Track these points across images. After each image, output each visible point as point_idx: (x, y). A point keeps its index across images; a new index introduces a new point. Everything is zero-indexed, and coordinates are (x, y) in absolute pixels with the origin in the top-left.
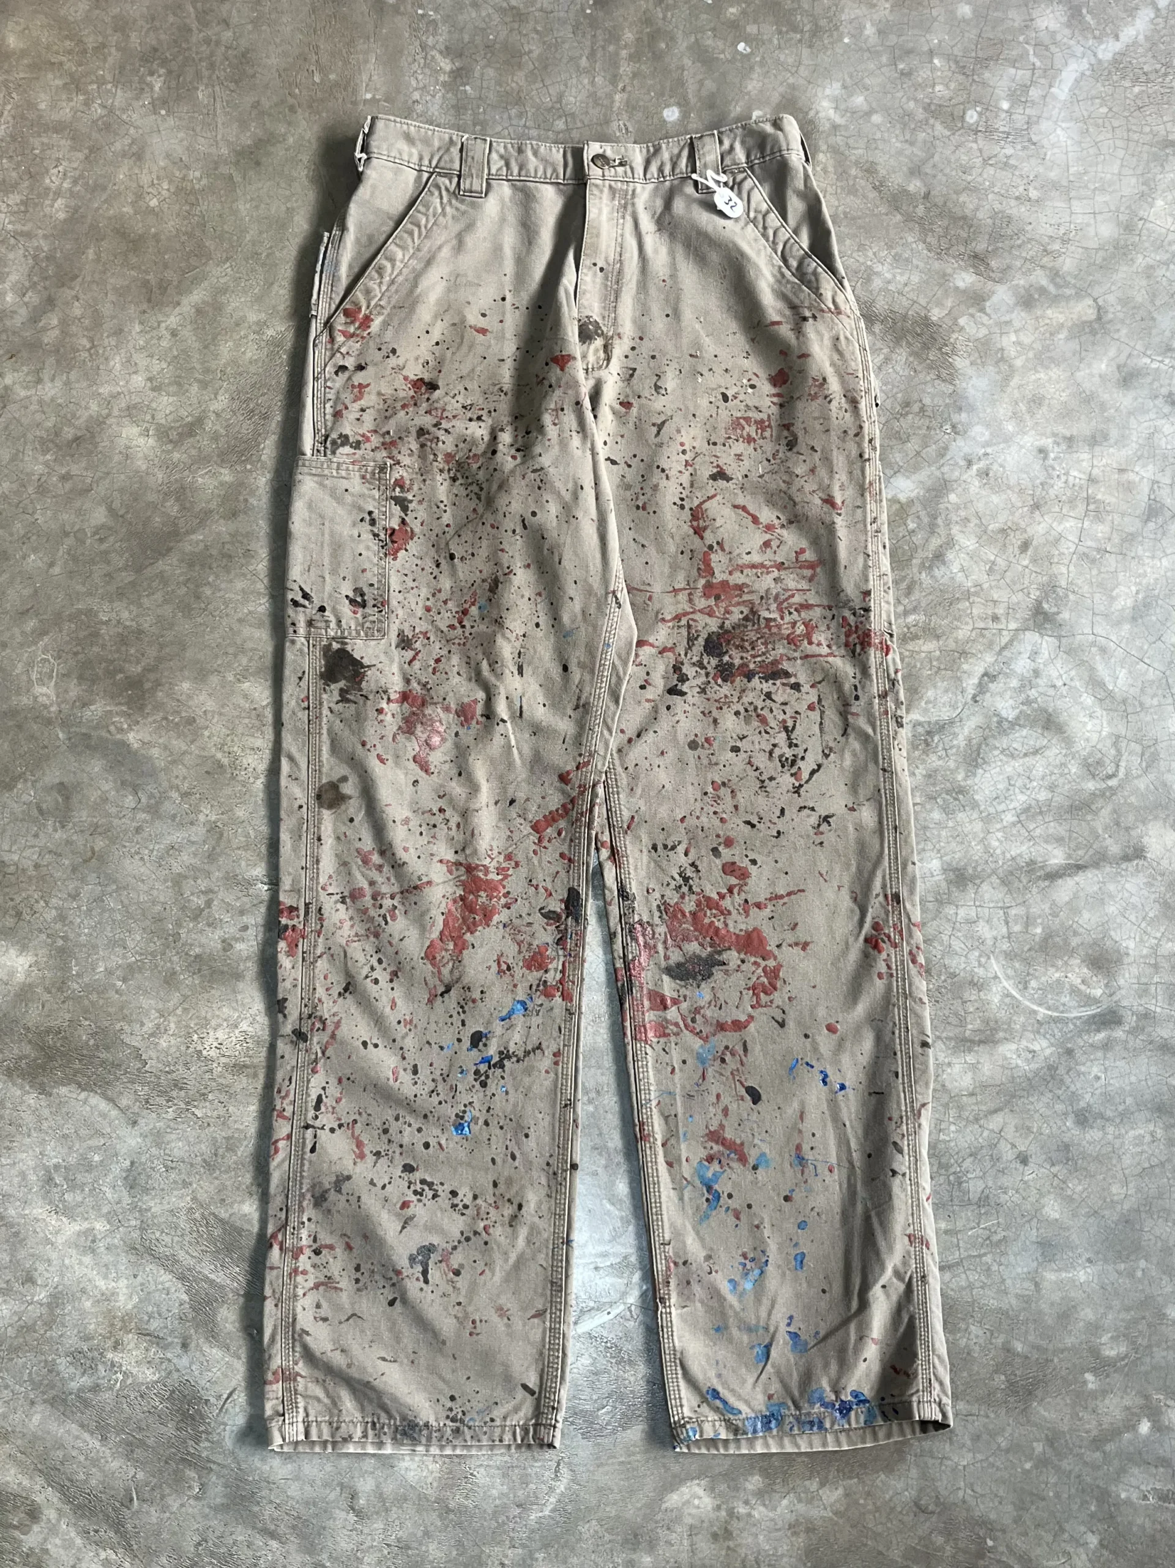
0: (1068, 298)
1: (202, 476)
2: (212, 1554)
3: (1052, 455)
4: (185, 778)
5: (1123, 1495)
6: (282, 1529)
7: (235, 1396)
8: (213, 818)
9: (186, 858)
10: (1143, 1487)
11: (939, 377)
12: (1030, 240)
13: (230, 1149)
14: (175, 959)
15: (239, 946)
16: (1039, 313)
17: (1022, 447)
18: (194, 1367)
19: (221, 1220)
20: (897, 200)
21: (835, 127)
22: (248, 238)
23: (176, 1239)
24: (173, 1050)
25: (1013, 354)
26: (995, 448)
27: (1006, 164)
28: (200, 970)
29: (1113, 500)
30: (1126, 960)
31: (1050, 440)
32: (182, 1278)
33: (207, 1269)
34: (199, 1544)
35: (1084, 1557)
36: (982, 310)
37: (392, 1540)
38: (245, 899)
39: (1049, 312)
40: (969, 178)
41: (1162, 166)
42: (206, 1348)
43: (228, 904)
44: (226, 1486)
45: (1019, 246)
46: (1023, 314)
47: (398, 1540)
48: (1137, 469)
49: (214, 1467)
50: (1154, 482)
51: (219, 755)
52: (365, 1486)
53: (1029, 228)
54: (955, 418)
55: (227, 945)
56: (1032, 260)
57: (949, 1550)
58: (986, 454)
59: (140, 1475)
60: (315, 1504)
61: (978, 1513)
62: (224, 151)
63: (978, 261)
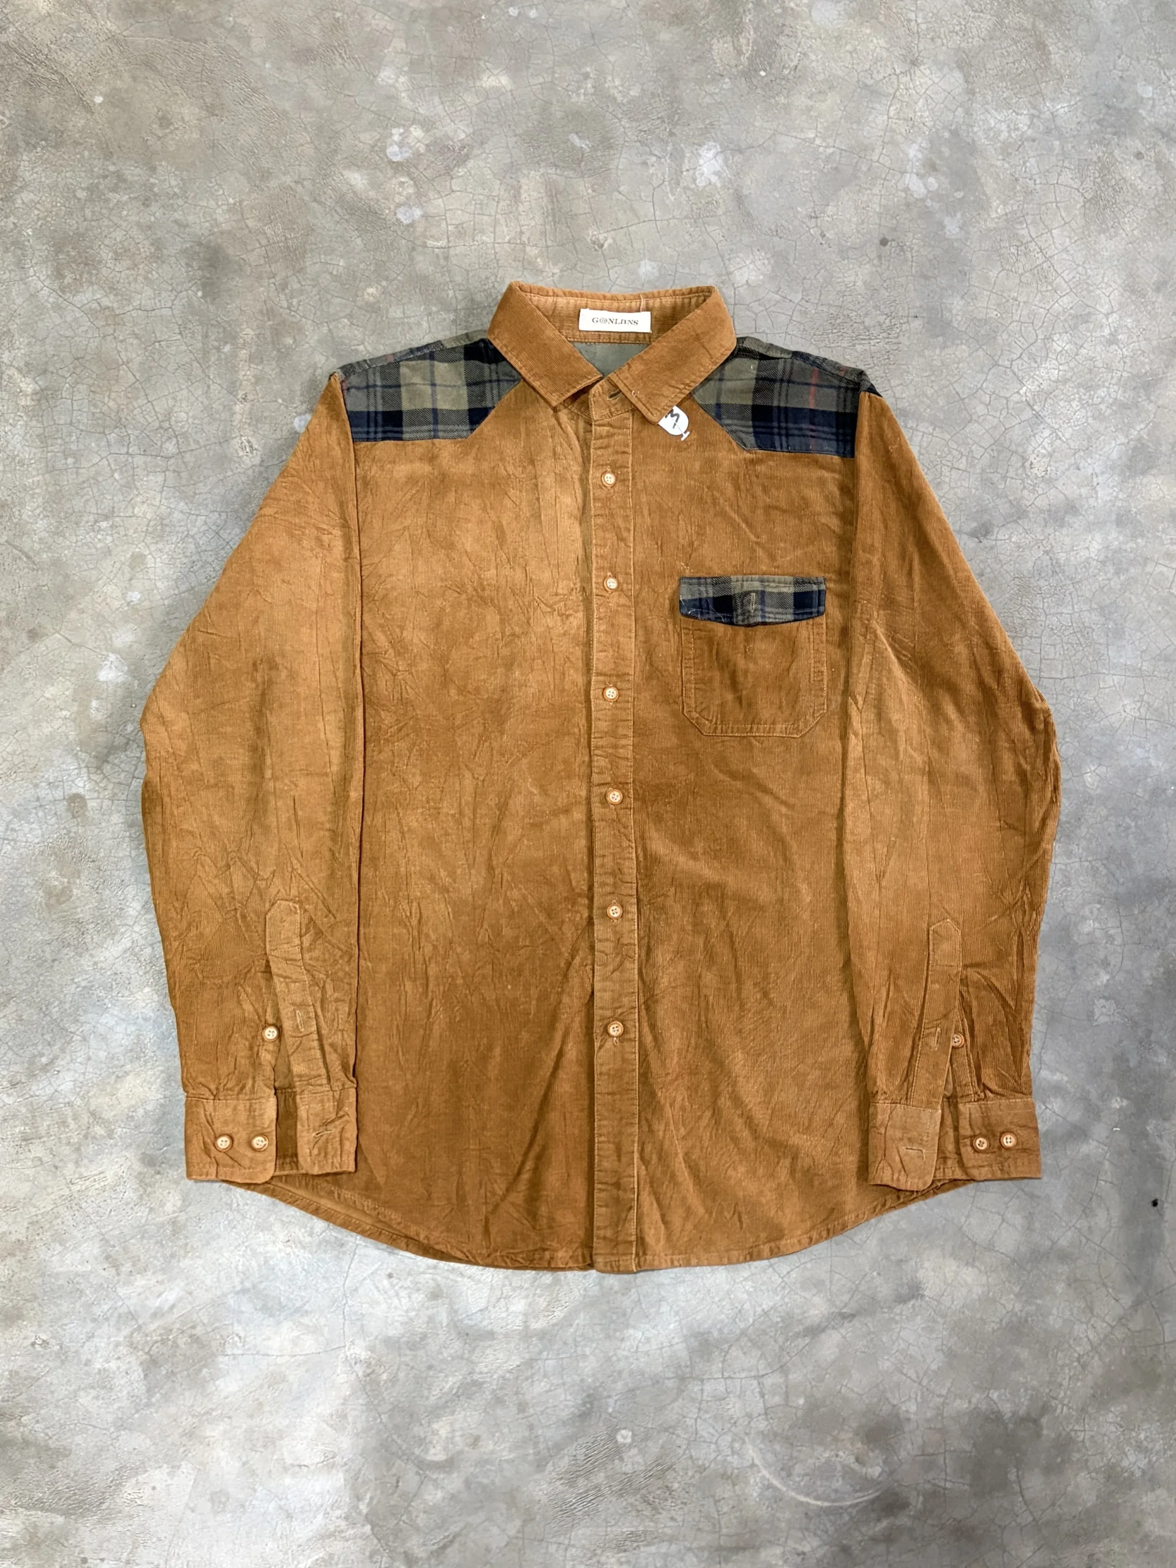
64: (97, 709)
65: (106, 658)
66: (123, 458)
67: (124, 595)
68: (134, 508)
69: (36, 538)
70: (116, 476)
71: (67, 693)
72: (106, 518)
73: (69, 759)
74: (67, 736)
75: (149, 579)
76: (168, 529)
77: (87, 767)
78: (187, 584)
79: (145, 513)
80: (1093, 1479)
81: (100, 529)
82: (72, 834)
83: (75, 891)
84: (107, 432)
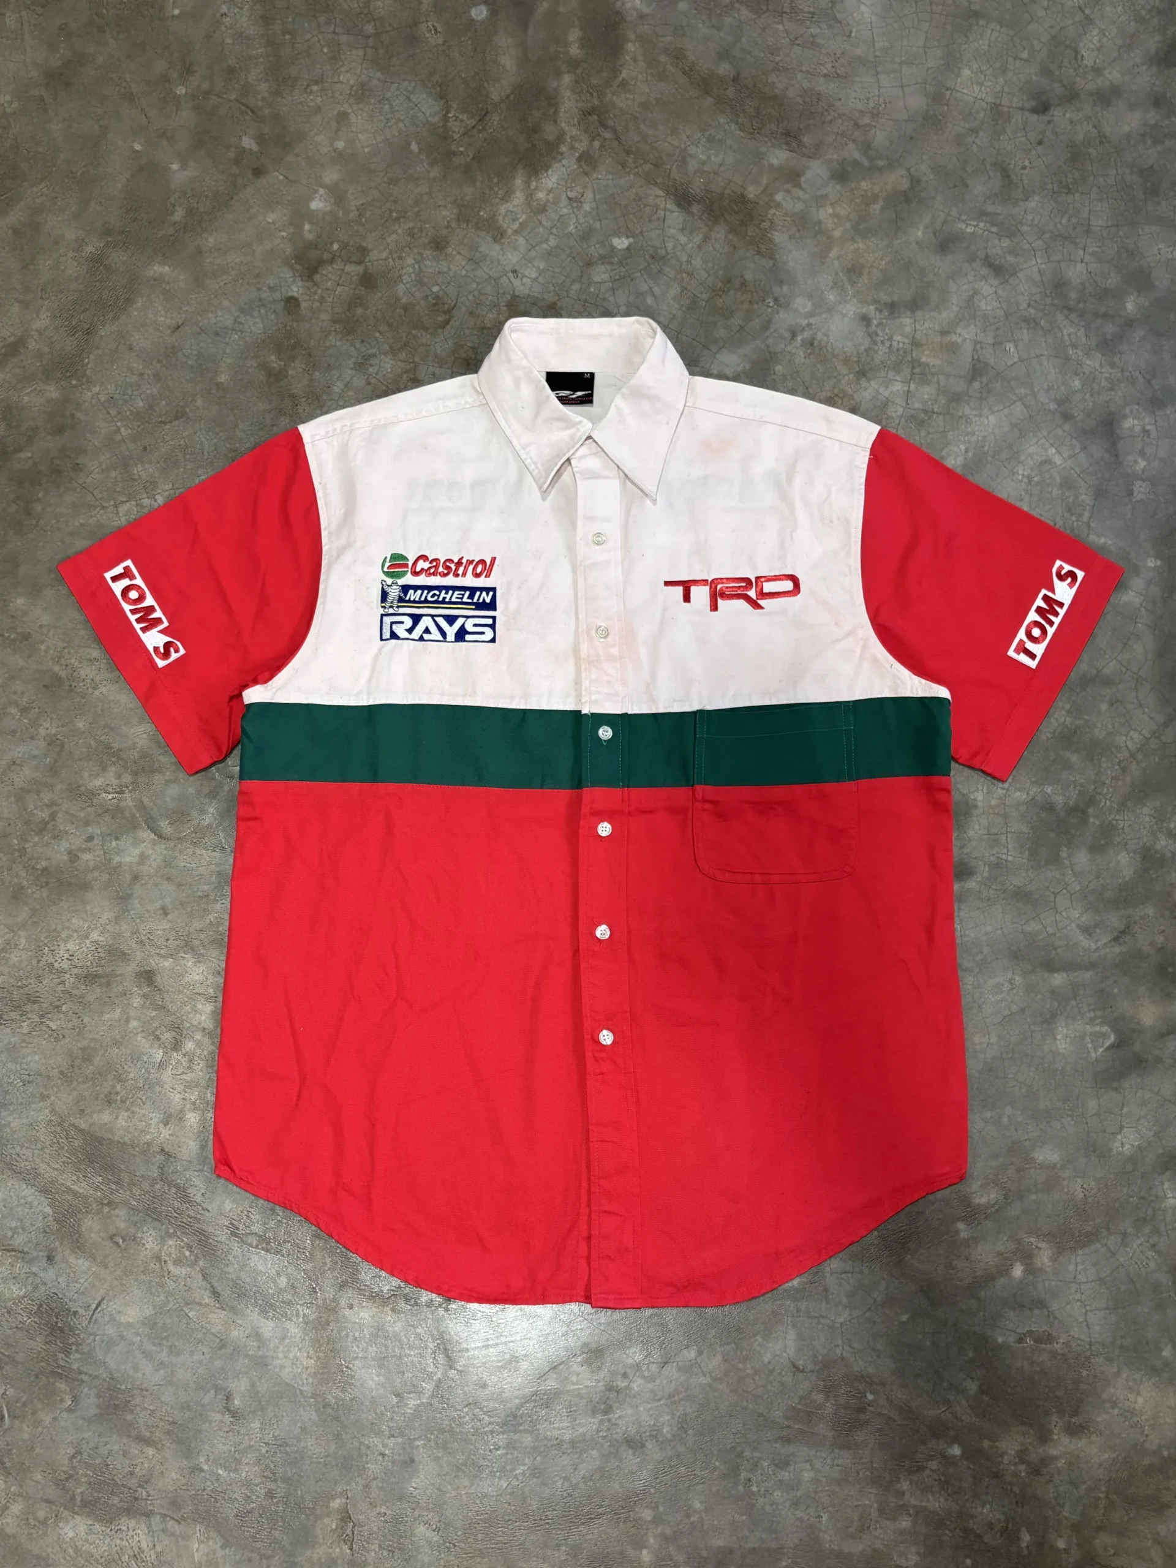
0: (881, 170)
1: (27, 394)
2: (88, 1466)
3: (875, 322)
4: (23, 693)
5: (1000, 1340)
6: (158, 1434)
7: (103, 1306)
8: (54, 731)
9: (27, 772)
10: (1019, 1331)
11: (758, 253)
12: (840, 116)
13: (88, 1059)
14: (23, 873)
15: (86, 857)
16: (853, 185)
17: (844, 315)
18: (60, 1280)
19: (81, 1131)
20: (706, 84)
21: (642, 17)
22: (62, 157)
23: (37, 1152)
24: (25, 963)
25: (831, 226)
26: (818, 318)
27: (812, 43)
28: (47, 883)
29: (938, 362)
30: (975, 812)
31: (872, 308)
32: (45, 1191)
33: (68, 1180)
34: (73, 1457)
35: (964, 1403)
36: (798, 185)
37: (269, 1438)
38: (89, 809)
39: (864, 185)
40: (777, 58)
41: (966, 36)
42: (72, 1259)
43: (72, 815)
44: (98, 1396)
45: (831, 122)
46: (838, 187)
47: (276, 1438)
48: (959, 330)
49: (84, 1377)
50: (976, 342)
51: (56, 669)
52: (239, 1387)
53: (838, 103)
54: (776, 290)
55: (73, 856)
56: (843, 135)
57: (830, 1407)
58: (809, 325)
59: (10, 1392)
60: (189, 1408)
61: (856, 1369)
62: (34, 73)
63: (790, 137)
64: (309, 231)
65: (316, 192)
66: (330, 36)
67: (332, 145)
68: (339, 75)
69: (259, 97)
70: (325, 50)
71: (285, 218)
72: (316, 83)
73: (286, 269)
74: (285, 253)
75: (352, 132)
76: (367, 93)
77: (300, 276)
78: (383, 137)
79: (348, 80)
80: (1131, 858)
81: (311, 92)
82: (288, 328)
83: (291, 372)
84: (317, 15)
